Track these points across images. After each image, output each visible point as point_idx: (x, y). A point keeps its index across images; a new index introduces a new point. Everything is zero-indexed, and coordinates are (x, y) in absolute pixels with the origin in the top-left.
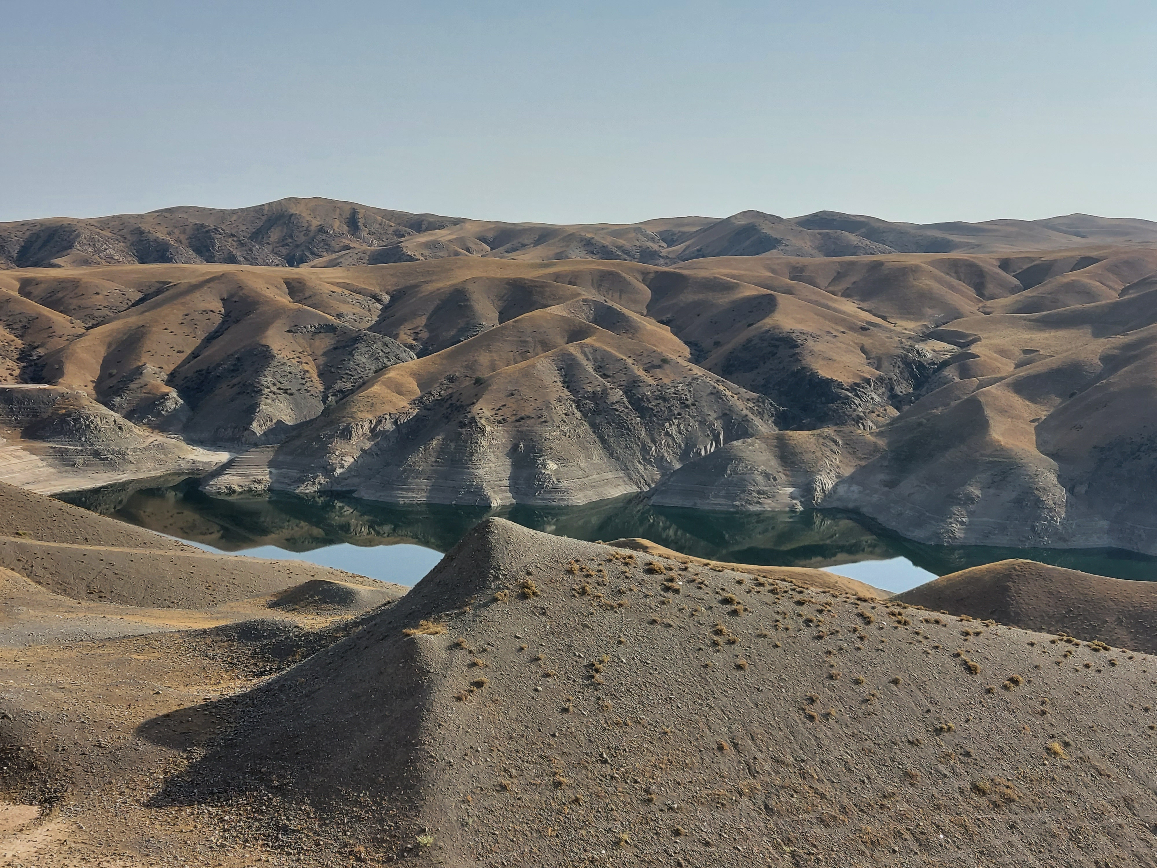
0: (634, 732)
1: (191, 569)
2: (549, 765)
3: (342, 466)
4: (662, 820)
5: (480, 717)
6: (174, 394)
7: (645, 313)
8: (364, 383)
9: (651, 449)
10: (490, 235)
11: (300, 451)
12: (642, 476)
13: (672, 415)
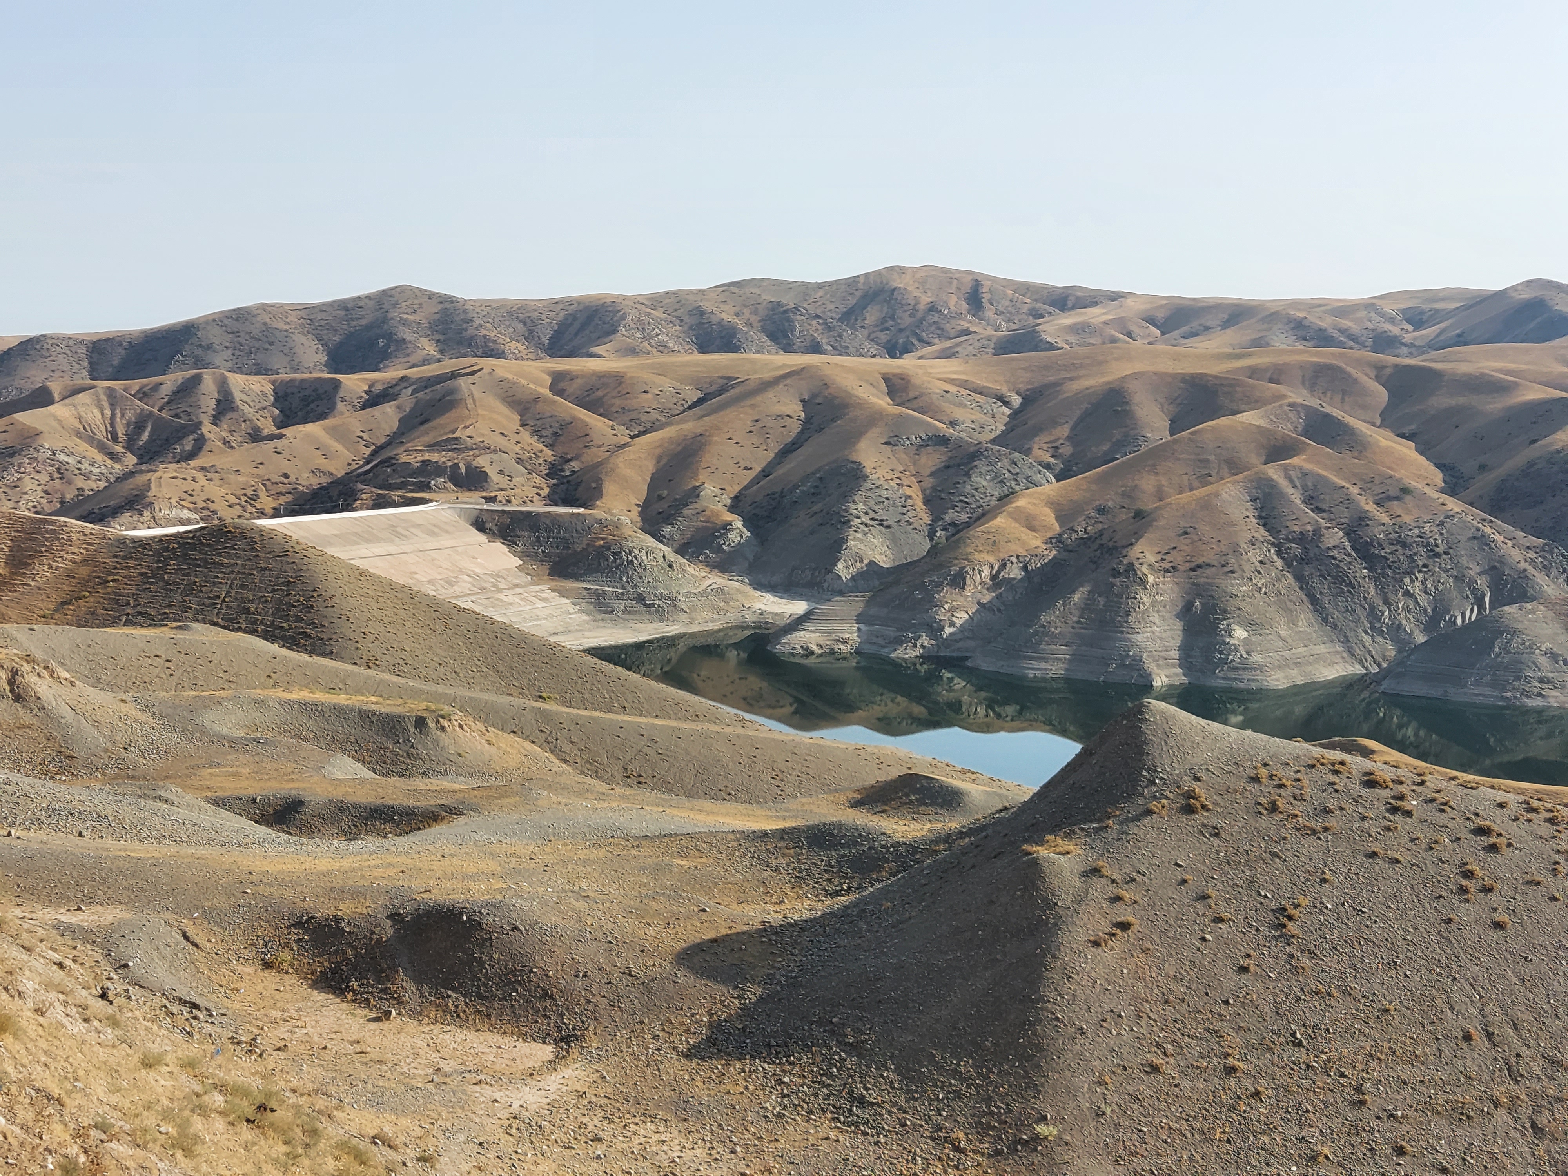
0: (1341, 1006)
1: (754, 752)
2: (1219, 1043)
3: (952, 625)
4: (1379, 1131)
5: (1125, 971)
6: (738, 523)
7: (1378, 422)
8: (983, 515)
9: (1383, 614)
10: (1160, 315)
11: (897, 602)
12: (1369, 652)
13: (1414, 567)
